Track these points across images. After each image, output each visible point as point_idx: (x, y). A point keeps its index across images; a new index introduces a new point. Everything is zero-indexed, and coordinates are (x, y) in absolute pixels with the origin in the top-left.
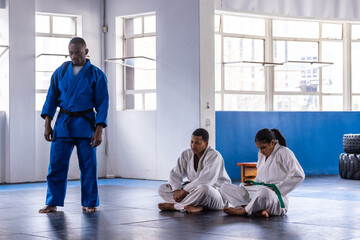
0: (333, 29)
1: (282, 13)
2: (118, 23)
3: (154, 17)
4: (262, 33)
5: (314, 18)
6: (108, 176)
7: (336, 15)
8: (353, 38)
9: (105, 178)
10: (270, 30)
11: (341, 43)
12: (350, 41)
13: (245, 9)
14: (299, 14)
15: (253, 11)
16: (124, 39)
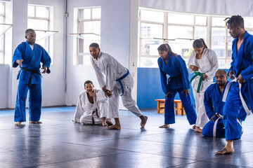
0: (202, 19)
1: (174, 10)
3: (100, 9)
4: (162, 21)
5: (192, 13)
7: (204, 12)
8: (213, 25)
10: (166, 18)
11: (206, 28)
12: (211, 27)
13: (154, 7)
14: (184, 10)
15: (159, 8)
16: (78, 22)
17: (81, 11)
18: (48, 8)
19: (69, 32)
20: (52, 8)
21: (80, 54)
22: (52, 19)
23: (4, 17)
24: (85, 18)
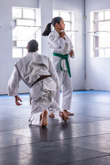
2: (91, 15)
6: (87, 89)
9: (85, 90)
16: (94, 22)
17: (96, 14)
18: (70, 13)
19: (87, 31)
20: (73, 12)
21: (97, 48)
22: (73, 21)
23: (35, 20)
24: (100, 19)
